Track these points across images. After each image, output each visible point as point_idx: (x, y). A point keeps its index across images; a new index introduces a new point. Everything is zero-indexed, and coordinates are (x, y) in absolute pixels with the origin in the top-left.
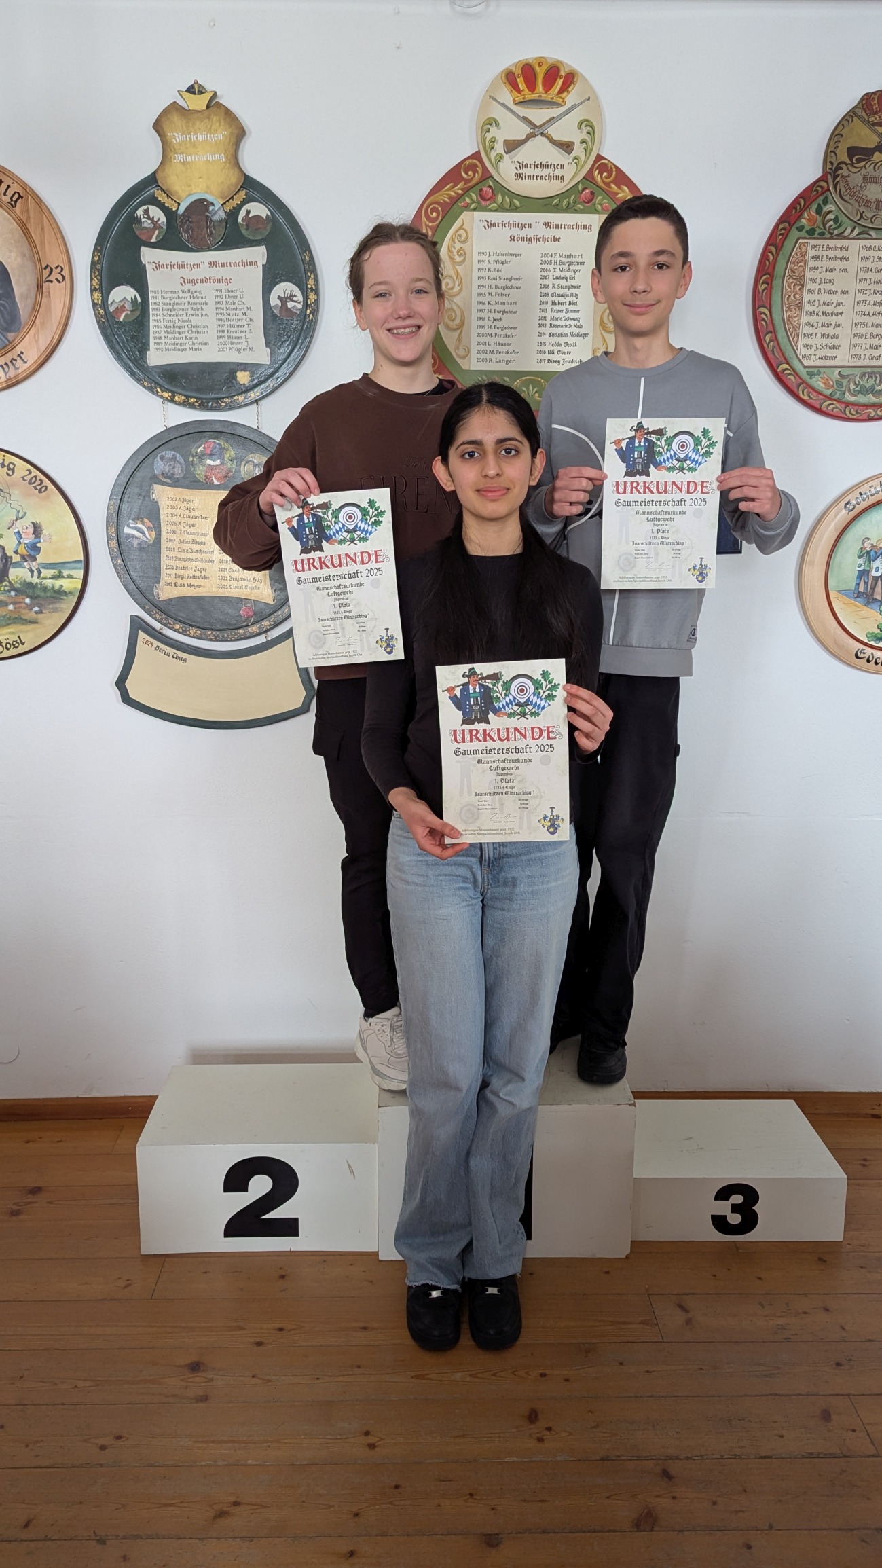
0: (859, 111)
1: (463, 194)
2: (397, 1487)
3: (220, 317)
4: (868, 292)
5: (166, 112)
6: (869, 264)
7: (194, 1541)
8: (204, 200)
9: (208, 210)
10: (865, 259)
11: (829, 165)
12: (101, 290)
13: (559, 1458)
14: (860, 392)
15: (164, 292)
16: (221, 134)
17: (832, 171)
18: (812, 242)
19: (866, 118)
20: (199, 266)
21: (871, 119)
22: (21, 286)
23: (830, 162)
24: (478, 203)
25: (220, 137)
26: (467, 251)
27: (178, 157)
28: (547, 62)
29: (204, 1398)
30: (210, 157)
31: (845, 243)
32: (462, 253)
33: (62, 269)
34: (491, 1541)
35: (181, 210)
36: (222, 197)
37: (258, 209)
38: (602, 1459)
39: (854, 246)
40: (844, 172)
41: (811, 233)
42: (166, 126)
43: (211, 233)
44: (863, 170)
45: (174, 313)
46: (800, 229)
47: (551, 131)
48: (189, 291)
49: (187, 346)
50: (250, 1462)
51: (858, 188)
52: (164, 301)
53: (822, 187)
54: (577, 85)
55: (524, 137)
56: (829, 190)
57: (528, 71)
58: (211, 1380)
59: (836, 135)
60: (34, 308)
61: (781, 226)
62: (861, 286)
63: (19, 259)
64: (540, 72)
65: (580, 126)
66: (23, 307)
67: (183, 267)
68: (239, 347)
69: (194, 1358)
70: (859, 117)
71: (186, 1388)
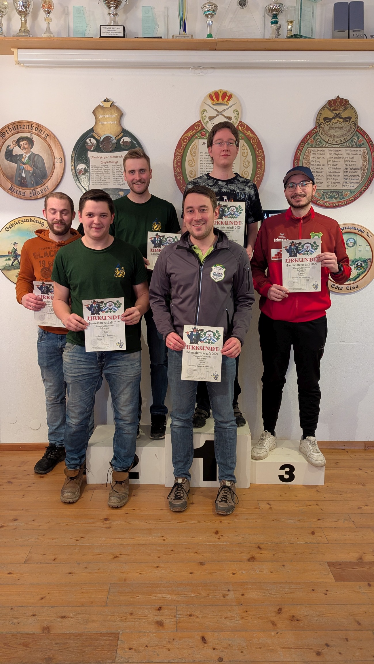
0: (327, 106)
1: (195, 134)
2: (172, 550)
3: (114, 174)
4: (332, 165)
5: (97, 108)
6: (331, 156)
7: (108, 564)
8: (108, 137)
9: (110, 140)
10: (331, 154)
11: (317, 124)
12: (75, 166)
13: (225, 543)
14: (329, 198)
15: (96, 166)
16: (115, 115)
17: (318, 126)
18: (312, 149)
19: (329, 108)
20: (107, 157)
21: (331, 108)
22: (47, 164)
23: (318, 123)
24: (200, 136)
25: (115, 116)
26: (196, 152)
27: (101, 122)
28: (223, 91)
29: (110, 527)
30: (111, 123)
31: (324, 149)
32: (195, 153)
33: (62, 159)
34: (202, 564)
35: (102, 139)
36: (115, 135)
37: (127, 139)
38: (239, 544)
39: (326, 150)
40: (322, 126)
41: (312, 146)
42: (96, 112)
43: (111, 147)
44: (329, 125)
45: (98, 172)
46: (308, 144)
47: (225, 113)
48: (104, 166)
49: (103, 183)
50: (125, 544)
51: (327, 131)
52: (96, 169)
53: (315, 131)
54: (233, 99)
55: (215, 116)
56: (317, 132)
57: (217, 94)
58: (112, 523)
59: (319, 114)
60: (52, 171)
61: (302, 144)
62: (329, 163)
63: (47, 156)
64: (221, 95)
65: (234, 112)
66: (48, 171)
67: (102, 158)
68: (120, 183)
69: (106, 517)
70: (327, 108)
71: (103, 525)
